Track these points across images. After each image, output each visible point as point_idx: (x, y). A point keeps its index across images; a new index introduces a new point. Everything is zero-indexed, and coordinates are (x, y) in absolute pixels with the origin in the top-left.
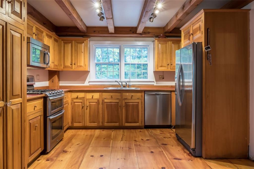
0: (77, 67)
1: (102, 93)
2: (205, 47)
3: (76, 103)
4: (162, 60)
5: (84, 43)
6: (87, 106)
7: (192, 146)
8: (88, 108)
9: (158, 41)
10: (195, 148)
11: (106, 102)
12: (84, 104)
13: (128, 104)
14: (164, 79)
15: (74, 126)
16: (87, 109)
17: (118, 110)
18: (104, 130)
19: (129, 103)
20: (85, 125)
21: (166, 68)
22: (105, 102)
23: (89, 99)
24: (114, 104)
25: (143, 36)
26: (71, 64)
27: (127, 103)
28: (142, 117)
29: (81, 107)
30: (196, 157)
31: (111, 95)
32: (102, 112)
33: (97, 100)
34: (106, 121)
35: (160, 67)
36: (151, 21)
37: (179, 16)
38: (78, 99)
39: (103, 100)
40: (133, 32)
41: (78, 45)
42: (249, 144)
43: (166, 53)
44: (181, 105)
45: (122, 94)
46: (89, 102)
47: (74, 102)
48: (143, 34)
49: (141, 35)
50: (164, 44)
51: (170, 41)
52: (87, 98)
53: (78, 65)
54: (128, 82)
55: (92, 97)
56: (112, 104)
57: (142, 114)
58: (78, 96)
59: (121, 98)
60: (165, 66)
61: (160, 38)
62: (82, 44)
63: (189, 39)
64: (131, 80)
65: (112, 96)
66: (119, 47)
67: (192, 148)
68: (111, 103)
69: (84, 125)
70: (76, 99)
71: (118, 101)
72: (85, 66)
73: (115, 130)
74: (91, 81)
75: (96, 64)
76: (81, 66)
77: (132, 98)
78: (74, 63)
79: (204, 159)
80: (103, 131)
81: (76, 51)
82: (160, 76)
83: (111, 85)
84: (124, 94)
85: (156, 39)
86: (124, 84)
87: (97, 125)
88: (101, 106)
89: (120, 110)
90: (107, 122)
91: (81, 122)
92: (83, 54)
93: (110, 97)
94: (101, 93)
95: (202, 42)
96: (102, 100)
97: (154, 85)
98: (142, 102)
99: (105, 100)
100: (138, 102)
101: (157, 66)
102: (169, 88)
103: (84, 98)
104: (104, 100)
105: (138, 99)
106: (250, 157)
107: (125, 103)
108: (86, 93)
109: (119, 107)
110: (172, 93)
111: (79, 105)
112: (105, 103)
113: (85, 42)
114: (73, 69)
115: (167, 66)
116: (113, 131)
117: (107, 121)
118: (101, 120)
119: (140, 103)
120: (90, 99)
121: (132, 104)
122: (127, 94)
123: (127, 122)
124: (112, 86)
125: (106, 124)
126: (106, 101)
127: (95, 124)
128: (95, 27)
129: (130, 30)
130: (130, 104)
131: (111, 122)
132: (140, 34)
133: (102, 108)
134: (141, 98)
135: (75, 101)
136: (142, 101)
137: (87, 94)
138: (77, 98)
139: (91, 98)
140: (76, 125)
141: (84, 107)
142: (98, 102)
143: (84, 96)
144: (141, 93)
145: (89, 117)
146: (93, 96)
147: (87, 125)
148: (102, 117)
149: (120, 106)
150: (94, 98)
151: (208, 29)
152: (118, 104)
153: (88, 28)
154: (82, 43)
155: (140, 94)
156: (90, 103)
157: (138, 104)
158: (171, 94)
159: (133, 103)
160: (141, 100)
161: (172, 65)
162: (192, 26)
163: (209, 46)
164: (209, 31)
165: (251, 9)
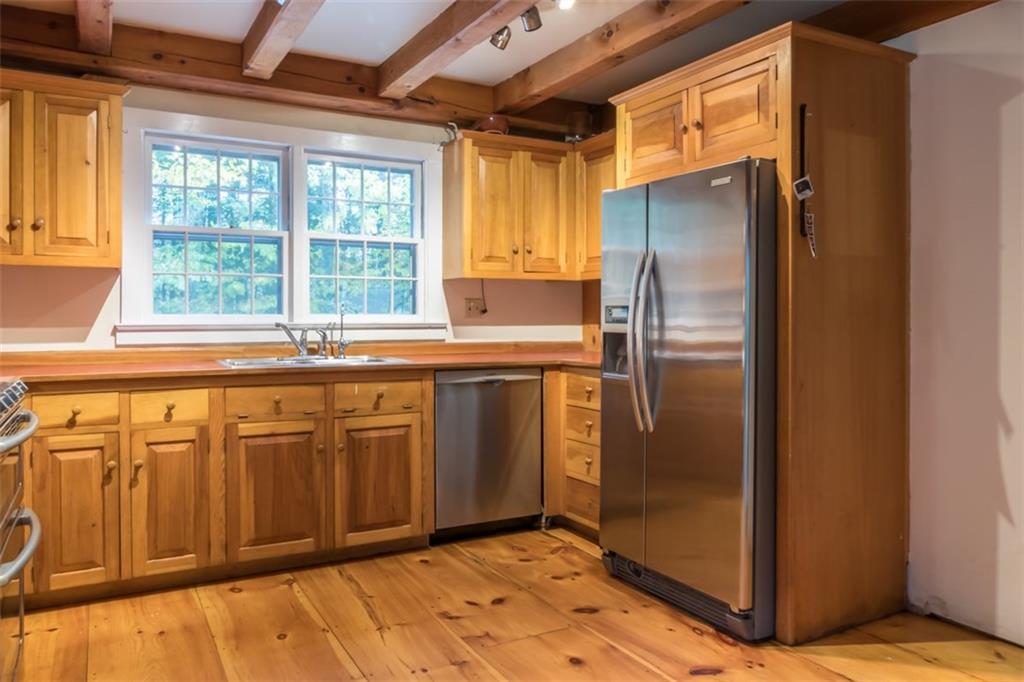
0: (52, 243)
1: (225, 387)
2: (794, 180)
3: (62, 457)
4: (493, 230)
5: (97, 110)
6: (138, 468)
7: (741, 601)
8: (143, 476)
9: (474, 144)
10: (752, 609)
11: (245, 434)
12: (117, 456)
13: (360, 439)
14: (486, 314)
15: (53, 588)
16: (133, 483)
17: (310, 471)
18: (239, 584)
19: (365, 435)
20: (126, 575)
21: (507, 267)
22: (241, 437)
23: (147, 427)
24: (291, 445)
25: (407, 112)
26: (11, 228)
27: (352, 433)
28: (423, 492)
29: (96, 476)
30: (756, 643)
31: (277, 397)
32: (224, 492)
33: (194, 428)
34: (244, 539)
35: (483, 261)
36: (499, 45)
37: (622, 43)
38: (75, 429)
39: (229, 429)
40: (362, 90)
41: (61, 117)
42: (908, 557)
43: (508, 199)
44: (651, 429)
45: (329, 387)
46: (148, 444)
47: (52, 452)
48: (408, 106)
49: (396, 109)
50: (500, 159)
51: (524, 151)
52: (137, 419)
53: (62, 232)
54: (328, 329)
55: (168, 416)
56: (277, 447)
57: (423, 479)
58: (75, 414)
59: (326, 411)
60: (504, 258)
61: (486, 133)
62: (86, 115)
63: (676, 145)
64: (350, 319)
65: (277, 403)
66: (278, 153)
67: (742, 607)
68: (272, 440)
69: (114, 577)
70: (65, 430)
71: (308, 426)
72: (103, 241)
73: (297, 574)
74: (125, 322)
75: (155, 232)
76: (76, 241)
77: (377, 406)
78: (29, 220)
79: (792, 646)
80: (232, 590)
81: (49, 150)
82: (469, 300)
83: (243, 347)
84: (341, 388)
85: (465, 136)
86: (313, 337)
87: (194, 566)
88: (216, 459)
89: (318, 469)
90: (256, 542)
91: (100, 562)
92: (91, 171)
93: (268, 407)
94: (217, 392)
95: (775, 161)
96: (226, 427)
97: (447, 341)
98: (422, 424)
99: (240, 426)
100: (409, 426)
101: (472, 258)
102: (508, 353)
103: (117, 421)
104: (237, 424)
105: (407, 409)
106: (913, 605)
107: (344, 432)
108: (130, 392)
109: (315, 452)
110: (546, 374)
111: (84, 462)
112: (244, 440)
113: (104, 106)
114: (25, 253)
115: (513, 258)
116: (290, 583)
117: (253, 536)
118: (217, 536)
119: (414, 427)
120: (151, 423)
121: (380, 437)
122: (356, 387)
123: (356, 526)
124: (245, 350)
125: (247, 553)
126: (245, 428)
127: (186, 562)
128: (160, 34)
129: (349, 79)
130: (369, 439)
131: (275, 539)
132: (396, 102)
133: (226, 470)
134: (422, 404)
135: (56, 441)
136: (425, 418)
137: (135, 397)
138: (72, 423)
139: (161, 418)
140: (61, 581)
141: (114, 474)
142: (201, 442)
143: (114, 412)
144: (421, 380)
145: (148, 526)
146: (170, 408)
147: (138, 573)
148: (224, 518)
149: (320, 452)
150: (174, 418)
151: (803, 109)
152: (309, 441)
153: (119, 27)
154: (84, 110)
155: (418, 384)
156: (154, 447)
157: (407, 433)
158: (542, 380)
159: (384, 433)
160: (421, 412)
161: (530, 252)
162: (697, 90)
163: (807, 178)
164: (808, 114)
165: (922, 51)
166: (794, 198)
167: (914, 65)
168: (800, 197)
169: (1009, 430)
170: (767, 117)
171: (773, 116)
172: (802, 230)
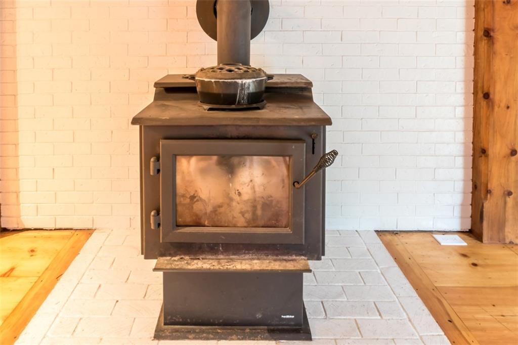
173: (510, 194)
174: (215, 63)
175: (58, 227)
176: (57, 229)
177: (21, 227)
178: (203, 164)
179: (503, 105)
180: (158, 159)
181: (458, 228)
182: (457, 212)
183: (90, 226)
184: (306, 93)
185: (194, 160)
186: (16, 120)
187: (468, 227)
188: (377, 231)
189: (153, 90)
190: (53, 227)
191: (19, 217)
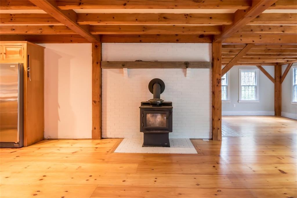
7: (17, 141)
30: (20, 147)
79: (27, 147)
95: (23, 64)
106: (45, 138)
162: (5, 47)
163: (29, 67)
164: (29, 57)
165: (46, 47)
166: (27, 70)
167: (45, 49)
168: (28, 71)
169: (59, 107)
170: (21, 56)
171: (23, 56)
172: (28, 76)
173: (219, 129)
174: (153, 98)
175: (115, 137)
176: (116, 138)
177: (107, 138)
178: (151, 115)
179: (217, 109)
180: (143, 114)
181: (209, 138)
182: (208, 134)
183: (123, 137)
184: (171, 105)
185: (149, 114)
186: (106, 112)
187: (211, 138)
188: (190, 139)
189: (141, 104)
190: (114, 138)
191: (106, 135)
